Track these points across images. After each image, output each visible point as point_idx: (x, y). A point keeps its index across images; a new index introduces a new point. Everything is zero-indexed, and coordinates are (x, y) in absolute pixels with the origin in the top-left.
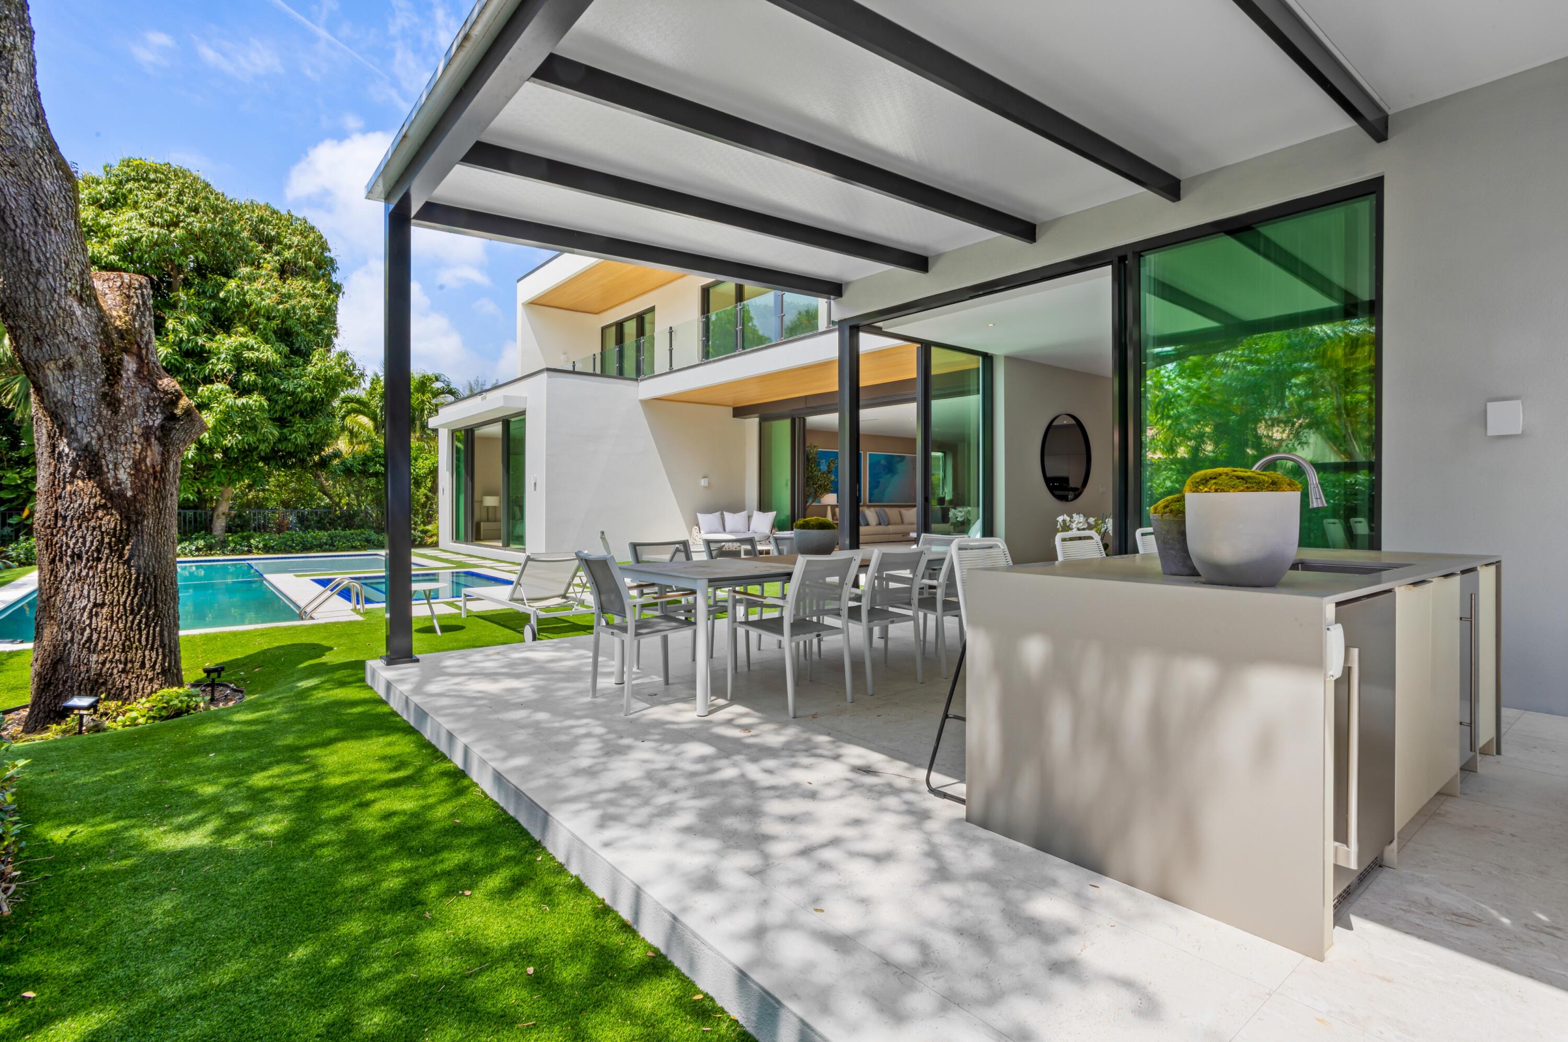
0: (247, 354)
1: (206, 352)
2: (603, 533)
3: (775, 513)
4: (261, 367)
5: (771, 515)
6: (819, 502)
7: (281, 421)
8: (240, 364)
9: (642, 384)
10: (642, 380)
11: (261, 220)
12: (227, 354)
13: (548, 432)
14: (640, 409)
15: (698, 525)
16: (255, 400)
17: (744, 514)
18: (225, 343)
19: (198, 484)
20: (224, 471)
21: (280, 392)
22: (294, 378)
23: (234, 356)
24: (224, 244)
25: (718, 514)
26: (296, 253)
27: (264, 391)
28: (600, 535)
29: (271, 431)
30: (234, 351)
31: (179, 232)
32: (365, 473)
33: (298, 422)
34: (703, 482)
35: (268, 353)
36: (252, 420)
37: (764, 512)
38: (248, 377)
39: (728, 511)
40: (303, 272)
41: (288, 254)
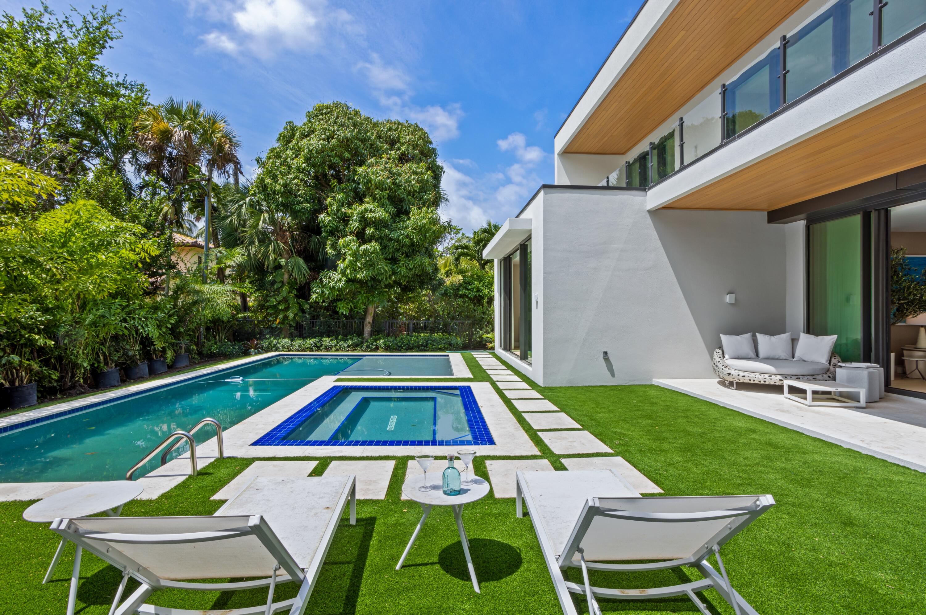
0: (369, 215)
1: (347, 217)
2: (606, 353)
3: (835, 337)
4: (378, 224)
5: (830, 340)
6: (905, 322)
7: (393, 260)
8: (365, 222)
9: (650, 193)
10: (649, 189)
11: (390, 129)
12: (357, 217)
13: (545, 249)
14: (648, 220)
15: (721, 347)
16: (372, 246)
17: (785, 337)
18: (357, 210)
19: (351, 304)
20: (365, 295)
21: (391, 239)
22: (399, 229)
23: (361, 217)
24: (360, 146)
25: (748, 336)
26: (408, 146)
27: (379, 240)
28: (602, 356)
29: (384, 267)
30: (361, 214)
31: (334, 142)
32: (456, 296)
33: (402, 260)
34: (728, 299)
35: (380, 214)
36: (371, 260)
37: (817, 334)
38: (369, 231)
39: (760, 332)
40: (412, 159)
41: (403, 148)
